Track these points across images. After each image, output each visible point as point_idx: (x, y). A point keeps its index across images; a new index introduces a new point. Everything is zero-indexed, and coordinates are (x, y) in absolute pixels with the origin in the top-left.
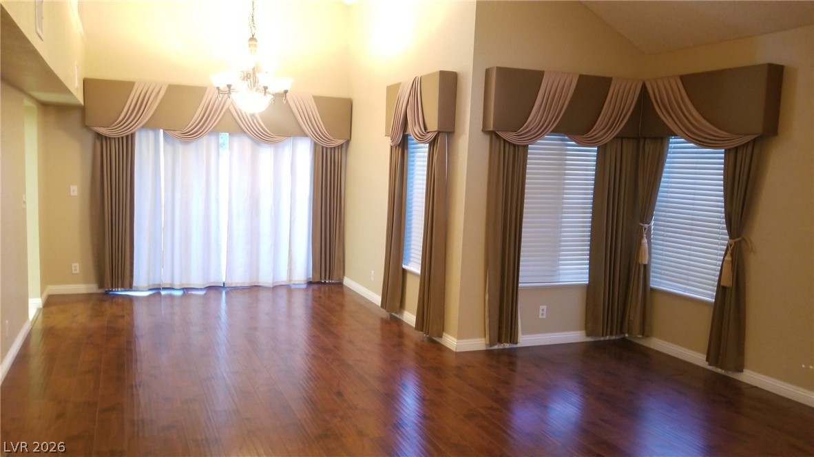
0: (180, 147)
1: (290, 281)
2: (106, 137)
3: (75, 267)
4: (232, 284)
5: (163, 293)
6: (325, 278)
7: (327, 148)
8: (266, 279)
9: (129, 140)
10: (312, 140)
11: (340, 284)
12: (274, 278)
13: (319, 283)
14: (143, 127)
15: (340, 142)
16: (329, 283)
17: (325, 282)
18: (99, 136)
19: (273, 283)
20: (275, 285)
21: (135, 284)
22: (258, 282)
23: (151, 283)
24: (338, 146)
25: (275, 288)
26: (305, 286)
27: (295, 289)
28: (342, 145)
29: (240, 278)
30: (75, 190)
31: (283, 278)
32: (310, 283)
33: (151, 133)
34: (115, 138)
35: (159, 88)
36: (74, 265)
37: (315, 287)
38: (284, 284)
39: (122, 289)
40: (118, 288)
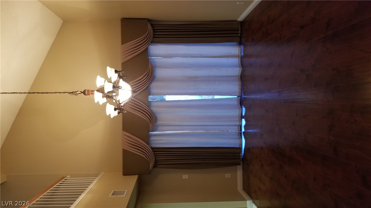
0: (159, 123)
1: (238, 56)
2: (155, 162)
3: (227, 176)
4: (239, 92)
5: (243, 130)
6: (238, 33)
7: (154, 35)
8: (237, 71)
9: (156, 150)
10: (149, 45)
11: (242, 23)
12: (236, 67)
13: (241, 37)
14: (148, 144)
15: (149, 26)
16: (241, 31)
17: (240, 34)
18: (155, 166)
19: (240, 67)
20: (240, 65)
21: (238, 146)
22: (239, 76)
23: (238, 137)
24: (152, 27)
25: (242, 65)
26: (242, 47)
27: (244, 53)
28: (151, 25)
29: (236, 87)
30: (185, 177)
31: (236, 61)
32: (240, 44)
33: (152, 138)
34: (155, 158)
35: (125, 136)
36: (226, 177)
37: (243, 40)
38: (240, 60)
39: (241, 153)
40: (240, 156)
